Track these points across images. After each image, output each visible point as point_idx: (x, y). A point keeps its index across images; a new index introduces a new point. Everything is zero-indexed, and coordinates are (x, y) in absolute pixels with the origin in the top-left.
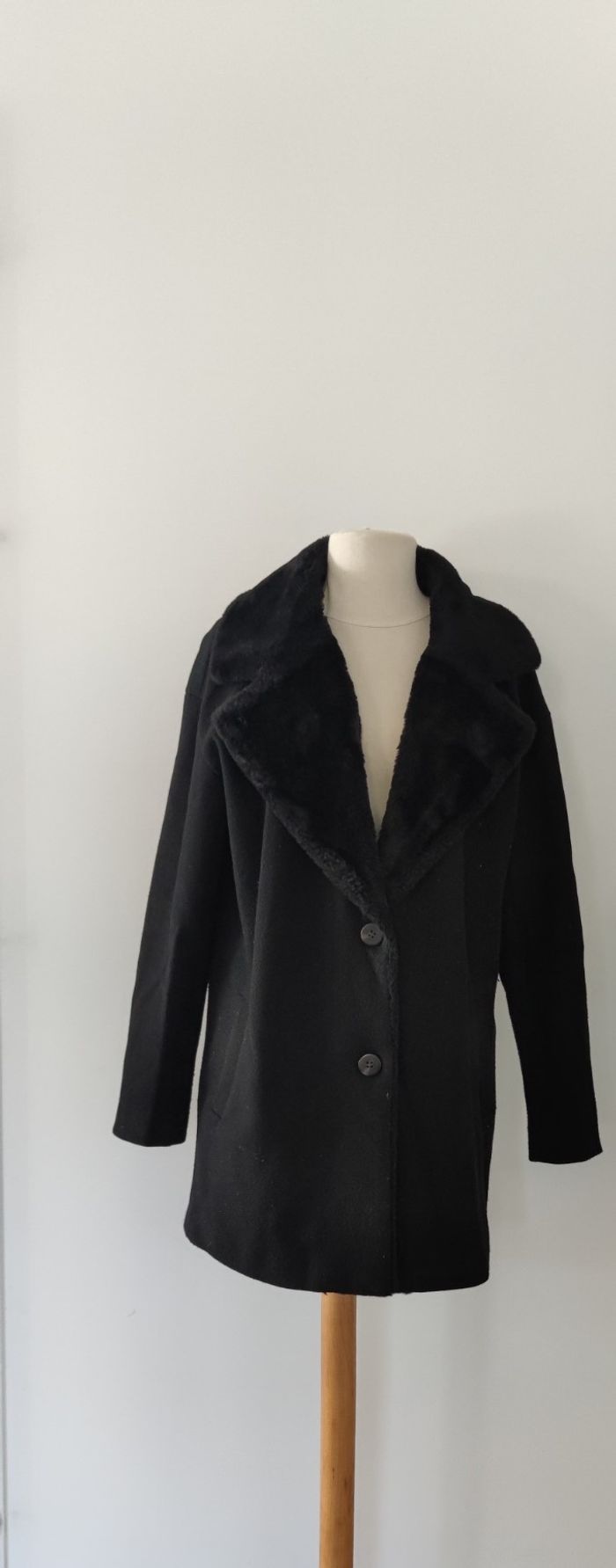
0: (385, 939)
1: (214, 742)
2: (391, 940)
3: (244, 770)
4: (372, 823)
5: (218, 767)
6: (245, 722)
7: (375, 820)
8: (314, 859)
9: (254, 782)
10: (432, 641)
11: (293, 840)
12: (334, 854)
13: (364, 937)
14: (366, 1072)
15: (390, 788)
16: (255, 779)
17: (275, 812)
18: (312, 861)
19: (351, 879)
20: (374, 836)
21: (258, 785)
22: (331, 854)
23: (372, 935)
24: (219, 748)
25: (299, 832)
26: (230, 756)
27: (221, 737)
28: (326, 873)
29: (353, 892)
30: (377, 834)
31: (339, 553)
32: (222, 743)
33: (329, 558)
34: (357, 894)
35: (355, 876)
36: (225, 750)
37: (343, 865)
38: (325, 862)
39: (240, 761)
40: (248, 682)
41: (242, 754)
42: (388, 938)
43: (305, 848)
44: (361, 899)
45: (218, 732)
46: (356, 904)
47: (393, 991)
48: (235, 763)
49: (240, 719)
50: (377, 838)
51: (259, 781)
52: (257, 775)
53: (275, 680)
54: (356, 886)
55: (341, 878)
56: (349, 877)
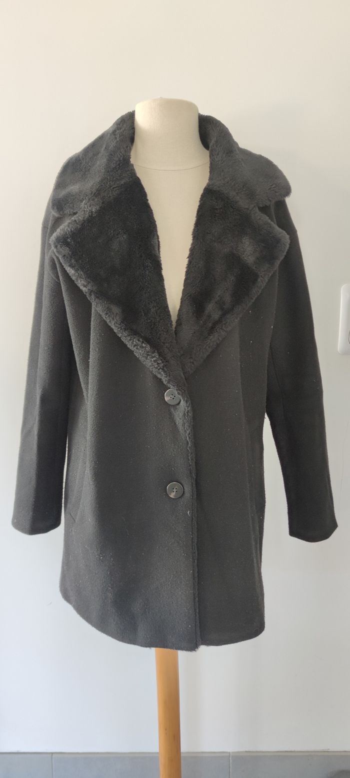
0: (182, 401)
1: (54, 259)
2: (187, 402)
3: (74, 278)
4: (169, 316)
5: (58, 277)
6: (72, 242)
7: (171, 313)
8: (127, 343)
9: (81, 287)
10: (210, 179)
11: (112, 330)
12: (141, 340)
13: (166, 399)
14: (172, 495)
15: (182, 288)
16: (81, 284)
17: (97, 309)
18: (126, 346)
19: (154, 359)
20: (171, 325)
21: (84, 289)
22: (139, 340)
23: (173, 397)
24: (57, 263)
25: (114, 324)
26: (64, 269)
27: (58, 255)
28: (137, 355)
29: (156, 368)
30: (174, 324)
31: (142, 120)
32: (58, 258)
33: (135, 122)
34: (159, 369)
35: (157, 357)
36: (61, 264)
37: (148, 348)
38: (135, 346)
39: (71, 271)
40: (75, 214)
41: (71, 266)
42: (184, 400)
43: (120, 335)
44: (162, 373)
45: (55, 250)
46: (159, 376)
47: (189, 438)
48: (68, 274)
49: (69, 240)
50: (174, 326)
51: (85, 286)
52: (83, 282)
53: (94, 210)
54: (158, 364)
55: (147, 358)
56: (153, 357)
